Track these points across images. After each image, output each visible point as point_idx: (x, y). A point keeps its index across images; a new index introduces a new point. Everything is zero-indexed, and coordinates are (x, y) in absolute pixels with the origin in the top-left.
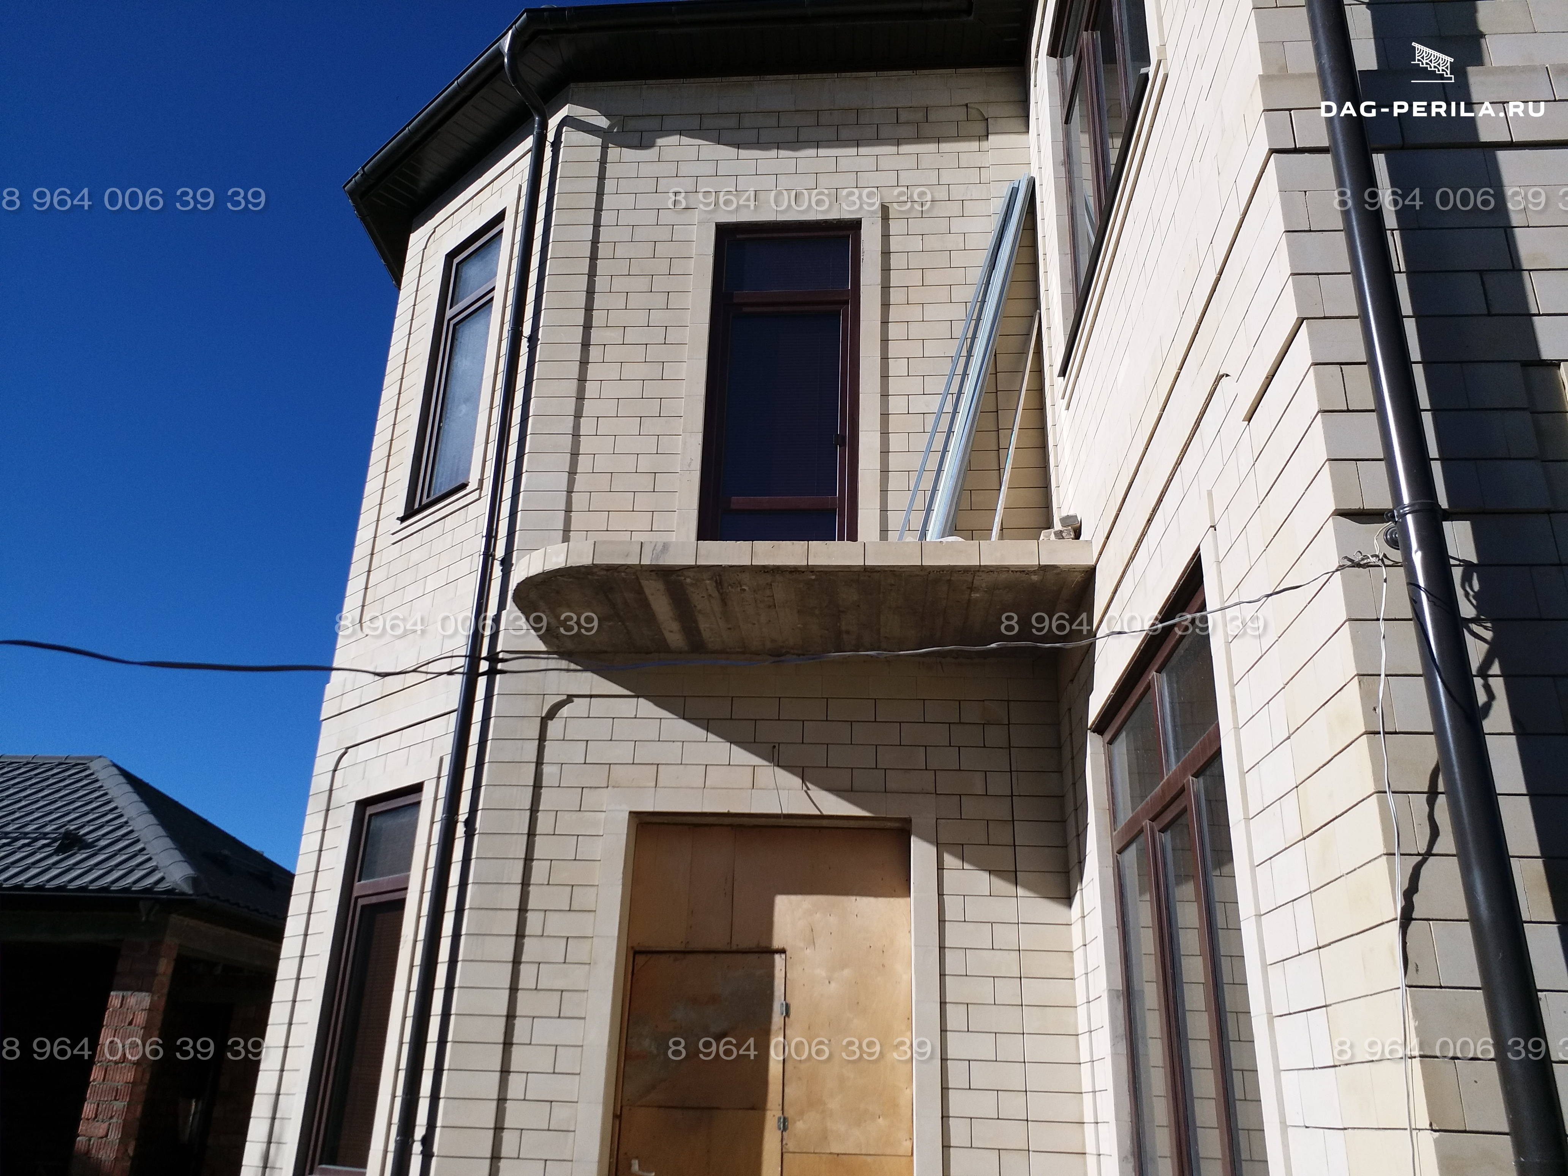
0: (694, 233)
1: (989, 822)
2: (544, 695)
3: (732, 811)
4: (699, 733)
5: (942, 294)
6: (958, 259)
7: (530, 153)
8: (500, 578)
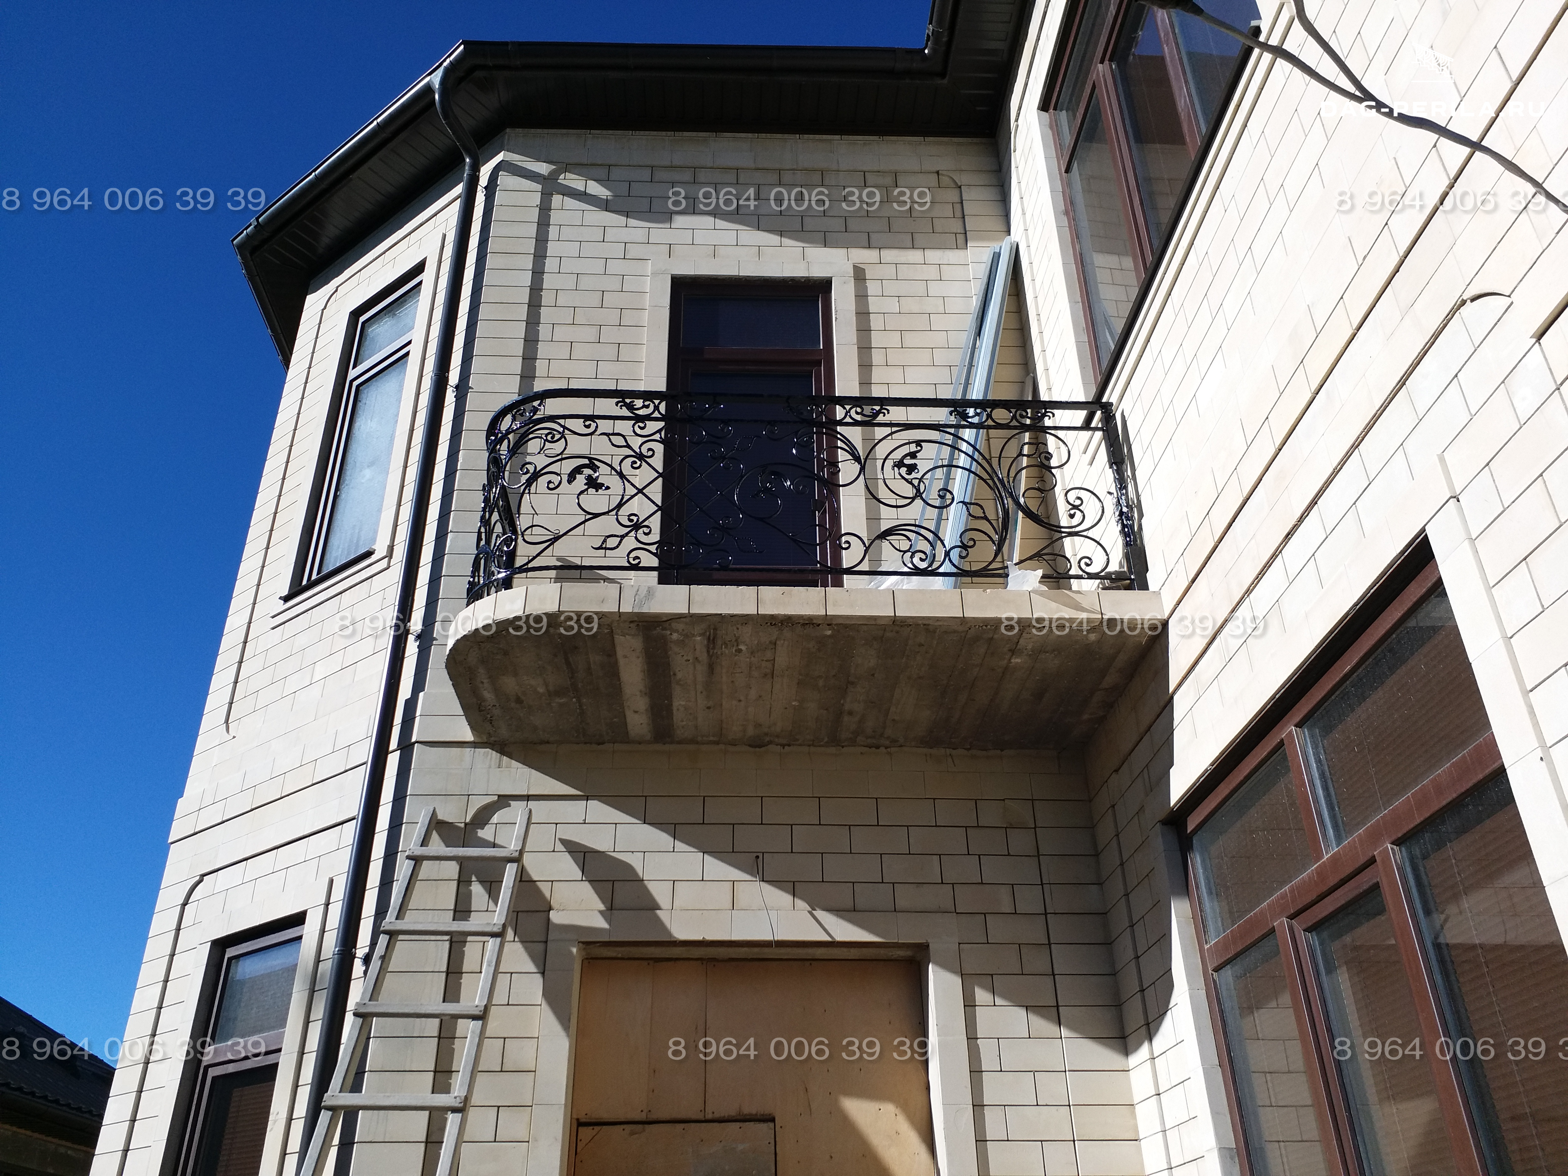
0: (647, 284)
1: (1021, 946)
2: (469, 795)
3: (710, 937)
4: (663, 839)
5: (925, 357)
6: (938, 322)
7: (459, 199)
8: (417, 654)
